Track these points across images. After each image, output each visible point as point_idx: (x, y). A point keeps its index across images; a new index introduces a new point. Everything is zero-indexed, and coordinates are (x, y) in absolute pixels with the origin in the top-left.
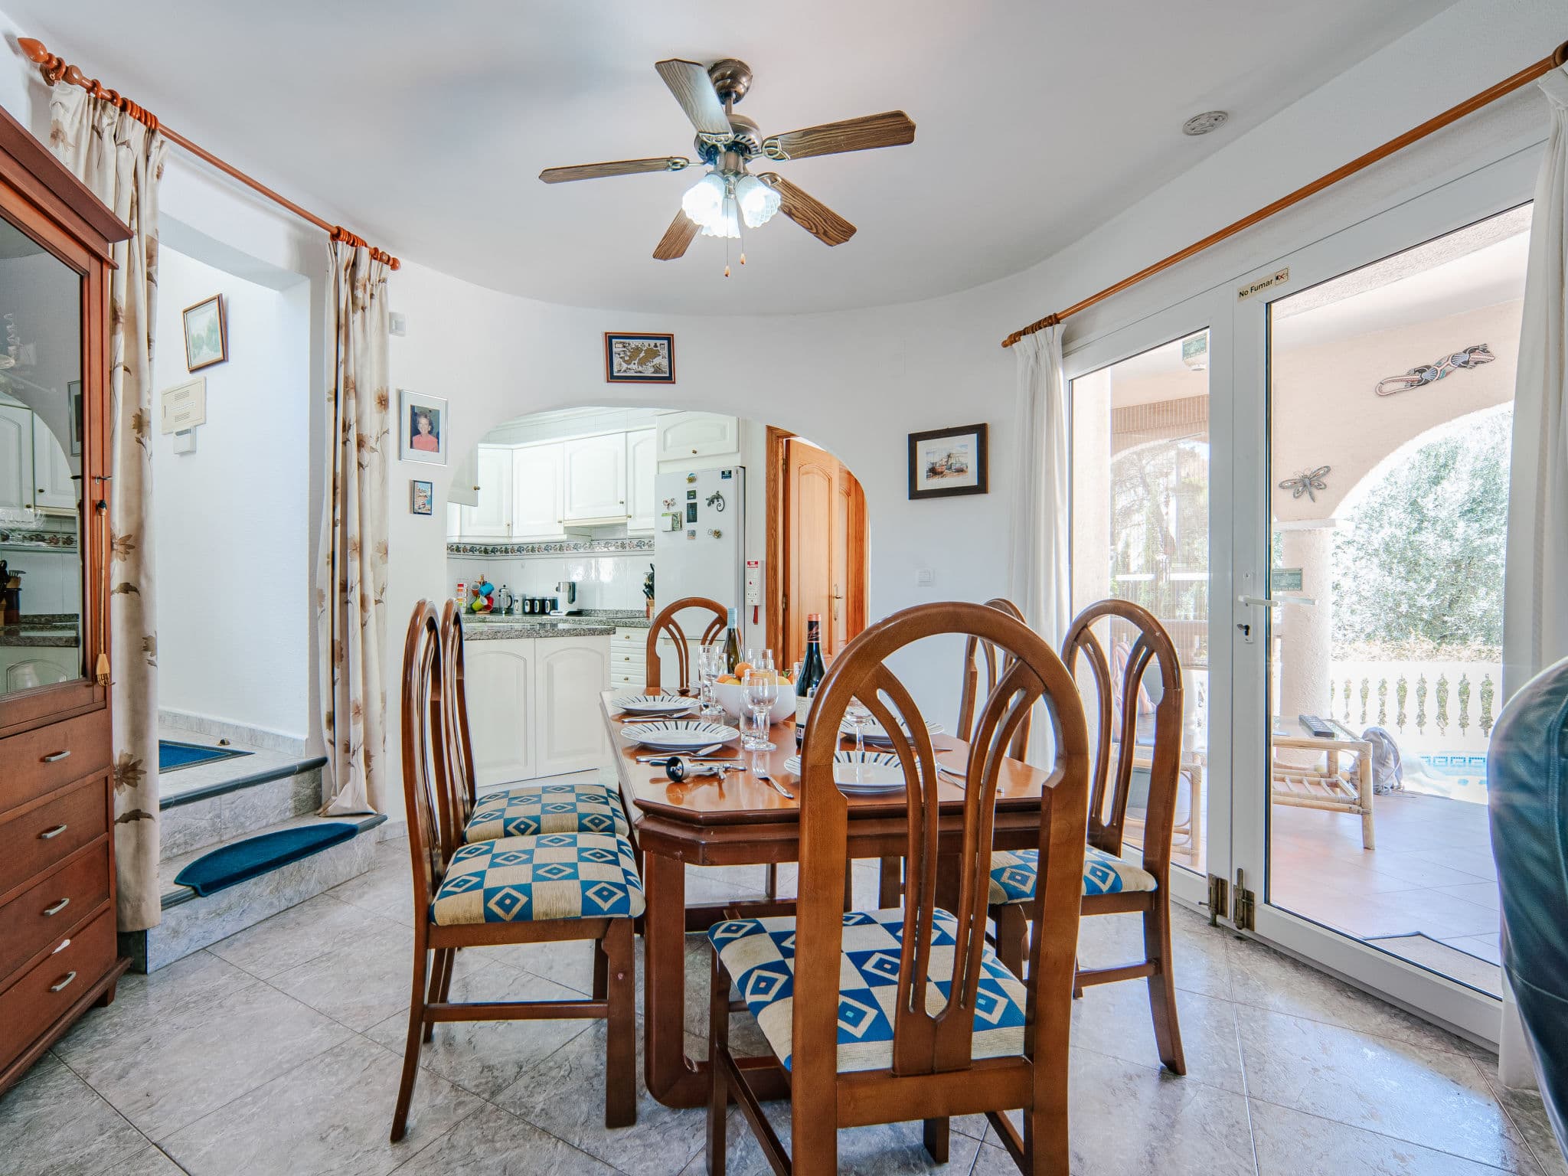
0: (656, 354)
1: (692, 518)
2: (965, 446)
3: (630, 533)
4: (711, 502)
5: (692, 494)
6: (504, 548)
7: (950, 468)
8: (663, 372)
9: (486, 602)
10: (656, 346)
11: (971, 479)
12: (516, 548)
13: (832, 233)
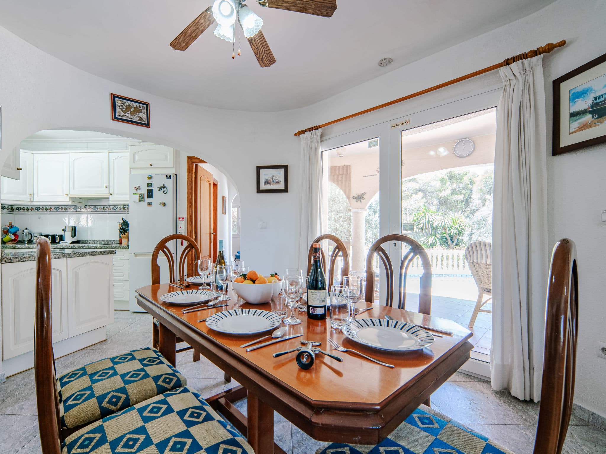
0: (140, 111)
1: (150, 195)
2: (280, 173)
3: (111, 203)
4: (160, 189)
5: (150, 185)
6: (25, 207)
7: (273, 182)
8: (143, 121)
9: (13, 237)
10: (140, 107)
11: (282, 186)
12: (34, 208)
13: (265, 60)
